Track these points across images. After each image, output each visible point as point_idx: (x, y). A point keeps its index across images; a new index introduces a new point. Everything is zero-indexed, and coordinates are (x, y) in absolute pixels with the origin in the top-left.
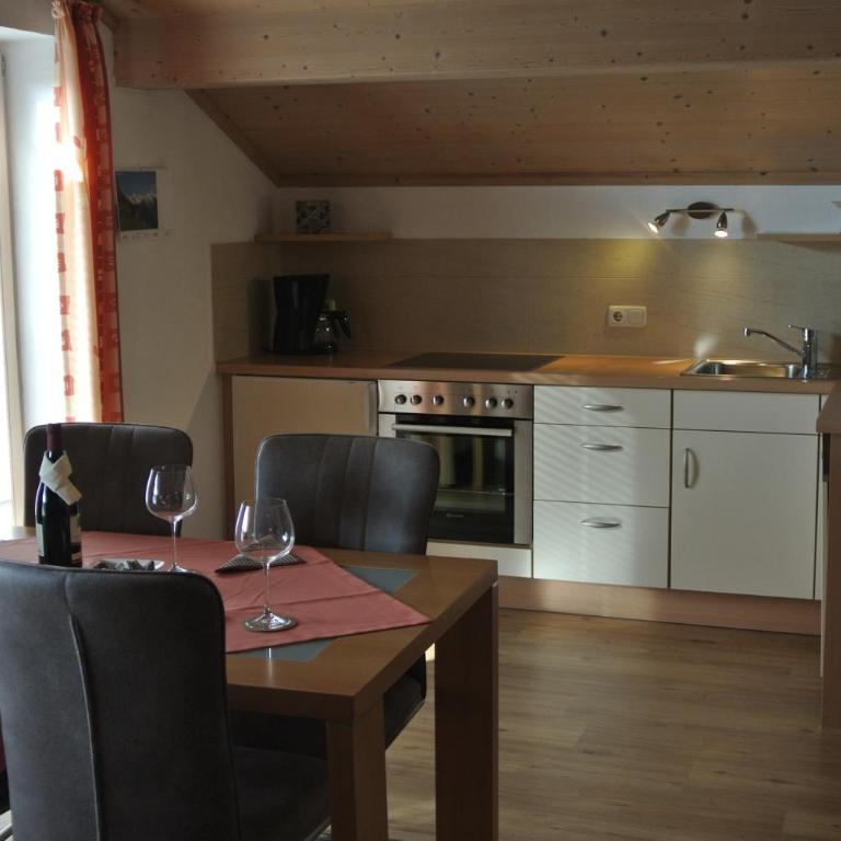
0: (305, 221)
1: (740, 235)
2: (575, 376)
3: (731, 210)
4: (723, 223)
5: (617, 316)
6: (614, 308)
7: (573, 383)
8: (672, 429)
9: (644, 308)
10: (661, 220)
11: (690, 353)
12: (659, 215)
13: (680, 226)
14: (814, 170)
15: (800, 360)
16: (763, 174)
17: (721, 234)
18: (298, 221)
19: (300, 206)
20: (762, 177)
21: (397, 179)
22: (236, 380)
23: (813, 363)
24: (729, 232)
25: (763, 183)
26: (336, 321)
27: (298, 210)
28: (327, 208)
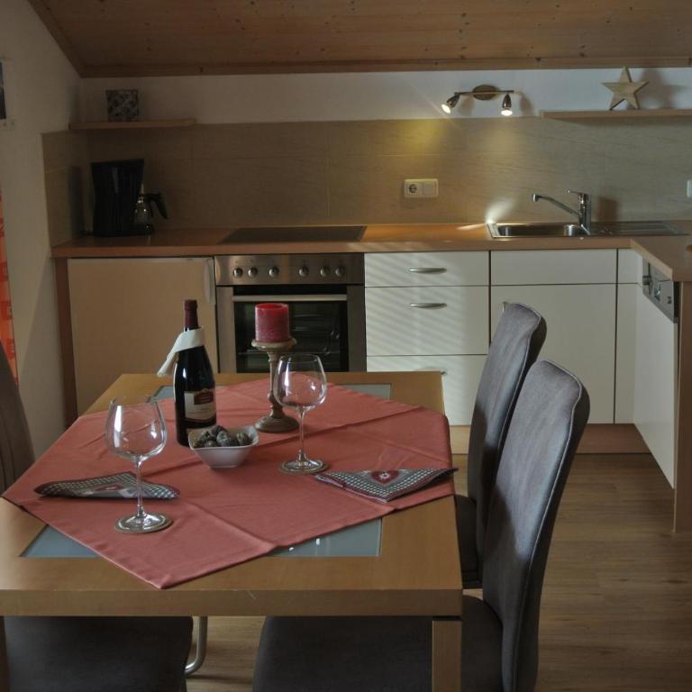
0: (118, 110)
1: (520, 114)
2: (408, 243)
3: (512, 92)
4: (508, 103)
5: (412, 188)
6: (409, 181)
7: (407, 250)
8: (490, 286)
9: (435, 180)
10: (452, 102)
11: (481, 220)
12: (450, 97)
13: (467, 106)
14: (582, 55)
15: (577, 220)
16: (539, 59)
17: (507, 113)
18: (110, 110)
19: (111, 95)
20: (539, 62)
21: (201, 69)
22: (71, 263)
23: (588, 222)
24: (513, 111)
25: (538, 68)
26: (153, 203)
27: (109, 99)
28: (136, 97)
